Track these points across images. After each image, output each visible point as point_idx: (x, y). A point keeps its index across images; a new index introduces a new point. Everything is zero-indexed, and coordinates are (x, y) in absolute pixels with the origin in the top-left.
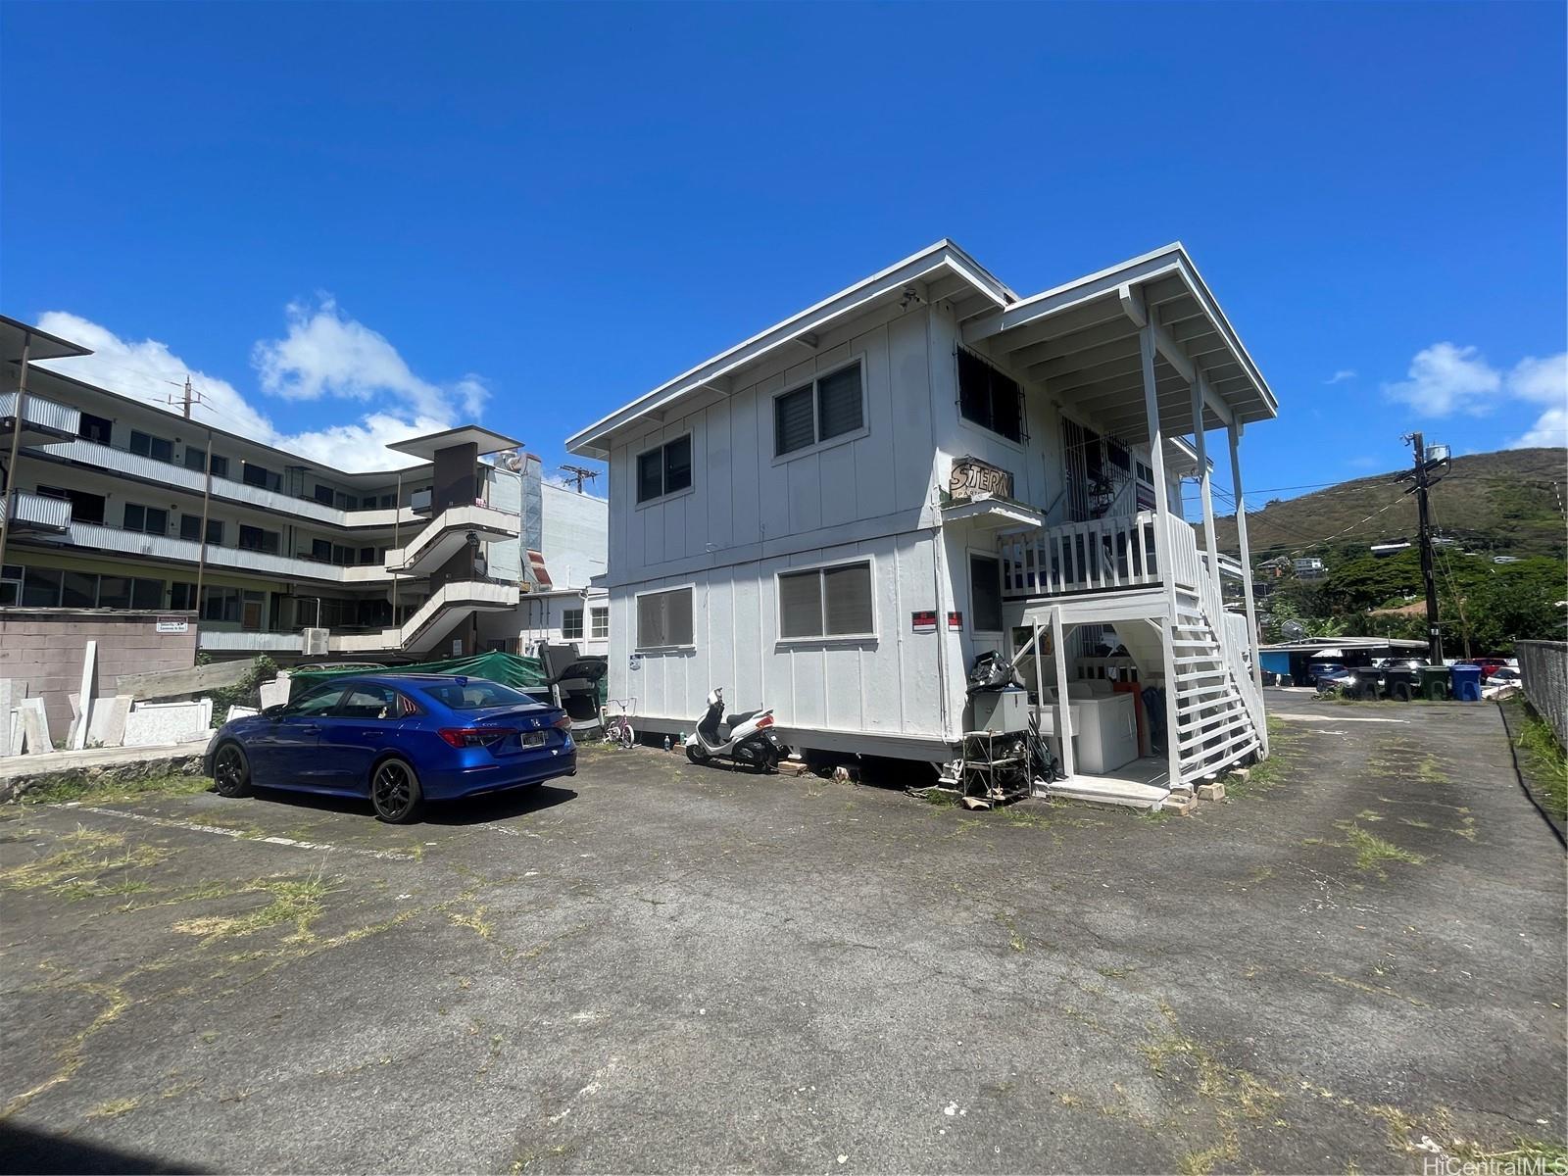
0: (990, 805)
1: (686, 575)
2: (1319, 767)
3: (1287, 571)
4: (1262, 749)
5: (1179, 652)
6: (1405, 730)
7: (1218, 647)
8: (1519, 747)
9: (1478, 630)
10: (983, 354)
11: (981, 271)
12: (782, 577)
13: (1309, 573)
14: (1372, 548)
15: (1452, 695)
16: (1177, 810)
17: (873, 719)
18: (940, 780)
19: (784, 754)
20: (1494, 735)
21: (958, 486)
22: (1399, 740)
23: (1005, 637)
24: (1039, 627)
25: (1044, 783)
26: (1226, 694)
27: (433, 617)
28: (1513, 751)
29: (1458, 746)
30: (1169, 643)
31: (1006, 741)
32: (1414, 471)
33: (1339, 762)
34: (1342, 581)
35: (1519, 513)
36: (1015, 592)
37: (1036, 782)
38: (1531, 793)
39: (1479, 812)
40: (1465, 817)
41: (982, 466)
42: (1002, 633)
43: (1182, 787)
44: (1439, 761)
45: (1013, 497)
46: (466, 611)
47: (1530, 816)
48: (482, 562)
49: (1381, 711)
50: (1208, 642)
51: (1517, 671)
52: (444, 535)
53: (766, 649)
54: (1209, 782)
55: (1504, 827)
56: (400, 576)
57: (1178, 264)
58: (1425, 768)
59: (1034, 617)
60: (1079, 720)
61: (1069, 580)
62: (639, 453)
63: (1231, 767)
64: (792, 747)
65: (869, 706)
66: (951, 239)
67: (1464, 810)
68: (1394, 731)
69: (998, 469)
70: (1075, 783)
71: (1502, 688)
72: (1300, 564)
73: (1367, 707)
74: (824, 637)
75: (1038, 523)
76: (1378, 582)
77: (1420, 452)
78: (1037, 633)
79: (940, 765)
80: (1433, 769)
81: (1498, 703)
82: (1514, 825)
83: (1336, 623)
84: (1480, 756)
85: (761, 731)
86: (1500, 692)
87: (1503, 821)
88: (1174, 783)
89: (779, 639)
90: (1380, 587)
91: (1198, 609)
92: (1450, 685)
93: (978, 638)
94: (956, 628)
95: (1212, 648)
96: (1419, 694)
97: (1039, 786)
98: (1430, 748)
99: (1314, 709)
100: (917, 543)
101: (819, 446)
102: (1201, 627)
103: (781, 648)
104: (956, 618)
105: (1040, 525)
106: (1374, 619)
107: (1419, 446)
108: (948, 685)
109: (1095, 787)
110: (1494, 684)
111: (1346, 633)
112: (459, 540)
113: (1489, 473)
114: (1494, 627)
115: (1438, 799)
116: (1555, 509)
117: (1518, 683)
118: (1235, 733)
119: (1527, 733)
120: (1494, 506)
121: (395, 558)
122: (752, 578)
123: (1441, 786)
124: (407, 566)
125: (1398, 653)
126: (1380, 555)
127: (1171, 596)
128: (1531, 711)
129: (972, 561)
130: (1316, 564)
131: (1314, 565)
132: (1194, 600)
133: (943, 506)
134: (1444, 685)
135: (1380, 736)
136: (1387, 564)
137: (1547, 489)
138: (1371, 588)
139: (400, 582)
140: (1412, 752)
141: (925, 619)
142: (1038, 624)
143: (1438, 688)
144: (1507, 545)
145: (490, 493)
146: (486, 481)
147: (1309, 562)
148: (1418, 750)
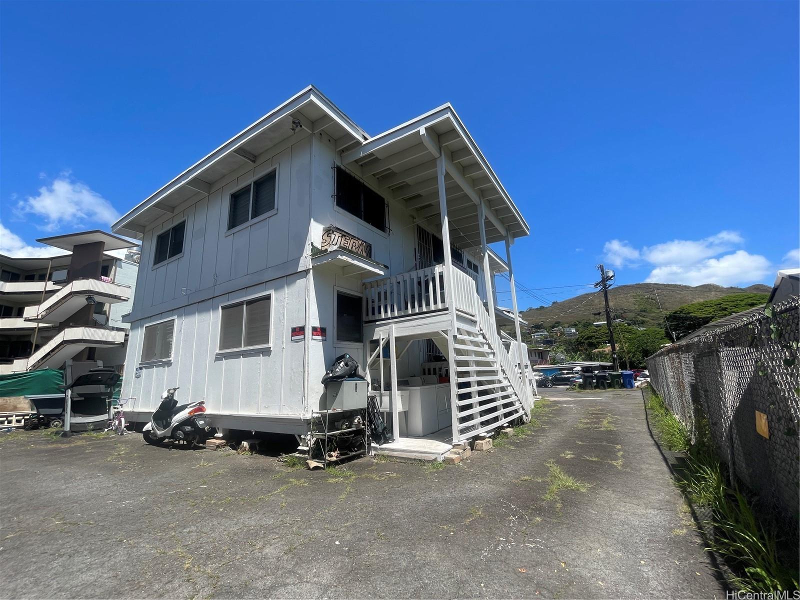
0: (324, 465)
1: (172, 311)
2: (555, 425)
3: (562, 334)
4: (527, 416)
5: (458, 352)
6: (601, 403)
7: (494, 354)
8: (649, 409)
9: (633, 357)
10: (356, 173)
11: (343, 116)
12: (223, 308)
13: (571, 335)
14: (594, 323)
15: (623, 386)
16: (452, 460)
17: (264, 406)
18: (299, 448)
19: (211, 433)
20: (639, 403)
21: (325, 244)
22: (598, 408)
23: (364, 347)
24: (383, 339)
25: (377, 446)
26: (500, 382)
27: (52, 351)
28: (646, 411)
29: (623, 410)
30: (452, 345)
31: (348, 416)
32: (601, 282)
33: (566, 421)
34: (583, 338)
35: (645, 310)
36: (371, 318)
37: (373, 445)
38: (653, 434)
39: (626, 448)
40: (619, 451)
41: (344, 233)
42: (363, 344)
43: (460, 443)
44: (613, 418)
45: (370, 257)
46: (81, 347)
47: (651, 448)
48: (104, 317)
49: (594, 395)
50: (485, 349)
51: (648, 374)
52: (69, 297)
53: (209, 359)
54: (483, 438)
55: (638, 456)
56: (41, 325)
57: (449, 115)
58: (605, 422)
59: (380, 334)
60: (408, 401)
61: (399, 309)
62: (158, 234)
63: (502, 427)
64: (218, 428)
65: (263, 395)
66: (313, 85)
67: (619, 447)
68: (596, 403)
69: (358, 238)
70: (400, 444)
71: (642, 382)
72: (567, 330)
73: (588, 393)
74: (243, 348)
75: (382, 273)
76: (596, 338)
77: (603, 273)
78: (382, 343)
79: (299, 436)
80: (609, 423)
81: (641, 389)
82: (643, 455)
83: (580, 355)
84: (631, 414)
85: (192, 417)
86: (642, 384)
87: (638, 453)
88: (455, 441)
89: (218, 351)
90: (598, 340)
91: (477, 328)
92: (622, 381)
93: (340, 346)
94: (320, 338)
95: (488, 354)
96: (610, 386)
97: (374, 447)
98: (610, 411)
99: (566, 395)
100: (298, 281)
101: (251, 222)
102: (480, 339)
103: (219, 357)
104: (320, 331)
105: (383, 274)
106: (594, 354)
107: (602, 270)
108: (308, 377)
109: (408, 446)
110: (639, 380)
111: (584, 360)
112: (82, 301)
113: (633, 293)
114: (639, 356)
115: (607, 441)
116: (658, 308)
117: (649, 379)
118: (505, 406)
119: (652, 402)
120: (636, 307)
121: (30, 311)
122: (207, 310)
123: (611, 431)
124: (40, 317)
125: (603, 368)
126: (597, 326)
127: (452, 316)
128: (654, 392)
129: (338, 295)
130: (573, 330)
131: (572, 330)
132: (475, 322)
133: (312, 255)
134: (619, 380)
135: (590, 406)
136: (600, 330)
137: (654, 300)
138: (594, 341)
139: (40, 329)
140: (602, 414)
141: (298, 331)
142: (382, 338)
143: (618, 383)
144: (643, 323)
145: (117, 274)
146: (114, 267)
147: (570, 329)
148: (605, 412)
